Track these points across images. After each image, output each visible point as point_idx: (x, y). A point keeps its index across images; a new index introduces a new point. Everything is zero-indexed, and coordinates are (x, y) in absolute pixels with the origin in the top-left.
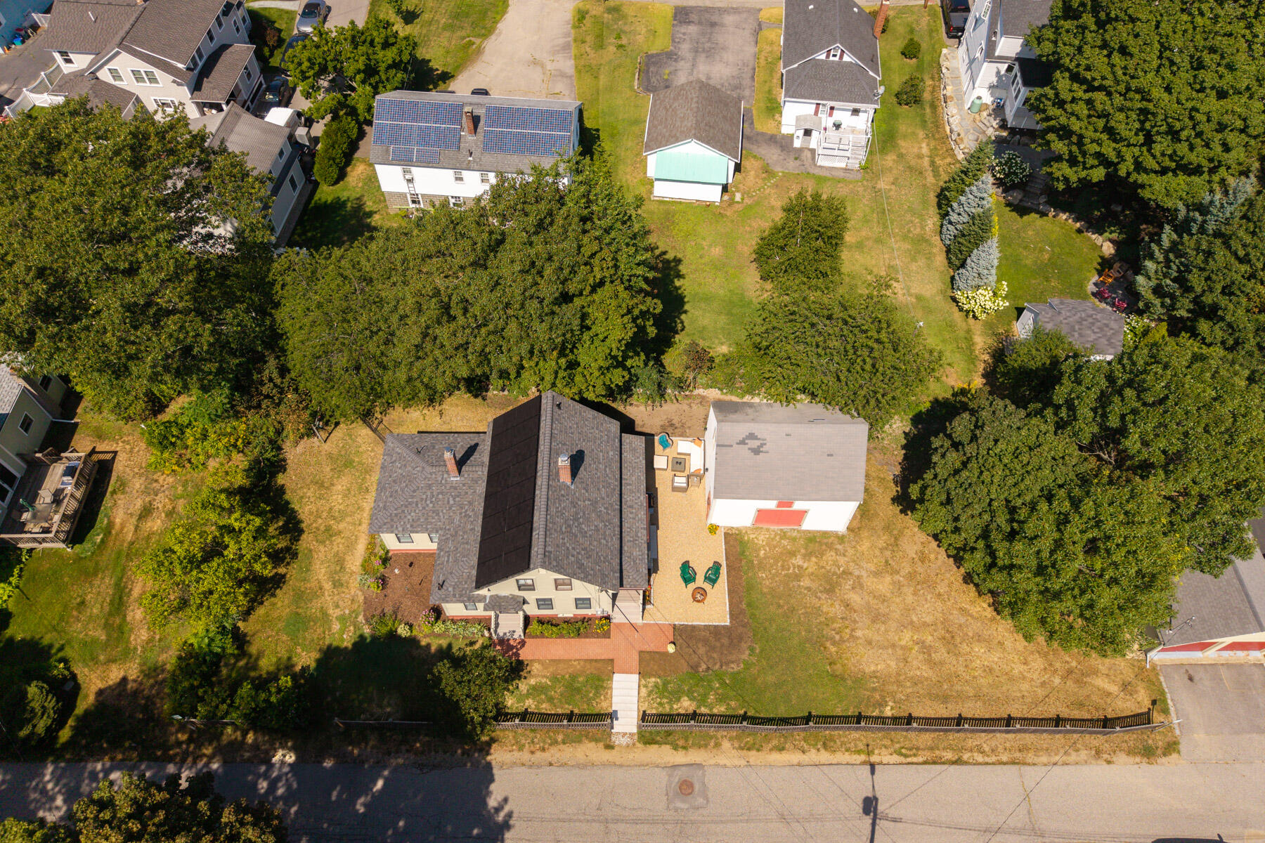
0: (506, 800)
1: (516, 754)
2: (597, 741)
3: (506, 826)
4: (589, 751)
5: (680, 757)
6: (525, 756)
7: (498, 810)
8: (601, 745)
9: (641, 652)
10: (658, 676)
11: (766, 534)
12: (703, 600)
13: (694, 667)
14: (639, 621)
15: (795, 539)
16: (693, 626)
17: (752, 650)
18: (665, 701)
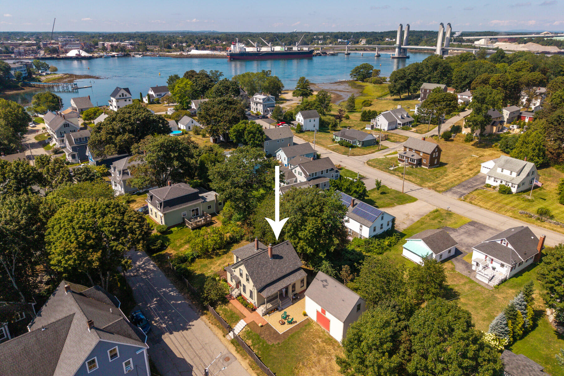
0: (193, 325)
1: (207, 320)
2: (223, 332)
3: (187, 329)
4: (220, 333)
5: (234, 353)
6: (208, 322)
7: (190, 325)
8: (223, 334)
9: (254, 321)
10: (251, 328)
11: (318, 328)
12: (281, 324)
13: (260, 334)
14: (261, 315)
15: (325, 335)
16: (272, 327)
17: (279, 344)
18: (246, 337)
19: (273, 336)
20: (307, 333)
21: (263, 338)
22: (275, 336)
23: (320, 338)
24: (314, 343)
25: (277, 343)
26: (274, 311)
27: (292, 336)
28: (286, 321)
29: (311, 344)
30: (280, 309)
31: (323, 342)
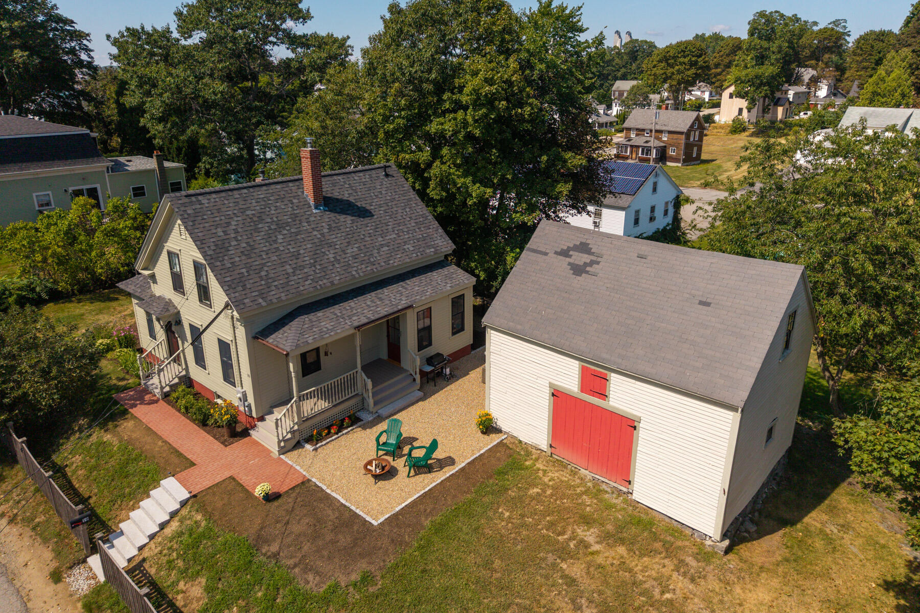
2: (58, 555)
4: (36, 563)
8: (54, 566)
9: (232, 478)
10: (209, 516)
11: (565, 476)
12: (377, 477)
13: (260, 540)
14: (275, 450)
15: (609, 507)
16: (328, 496)
17: (367, 579)
18: (180, 563)
19: (333, 542)
20: (514, 503)
21: (276, 555)
22: (344, 540)
23: (587, 521)
24: (564, 553)
25: (355, 577)
26: (341, 428)
27: (439, 528)
28: (400, 464)
29: (551, 558)
30: (367, 417)
31: (609, 539)
